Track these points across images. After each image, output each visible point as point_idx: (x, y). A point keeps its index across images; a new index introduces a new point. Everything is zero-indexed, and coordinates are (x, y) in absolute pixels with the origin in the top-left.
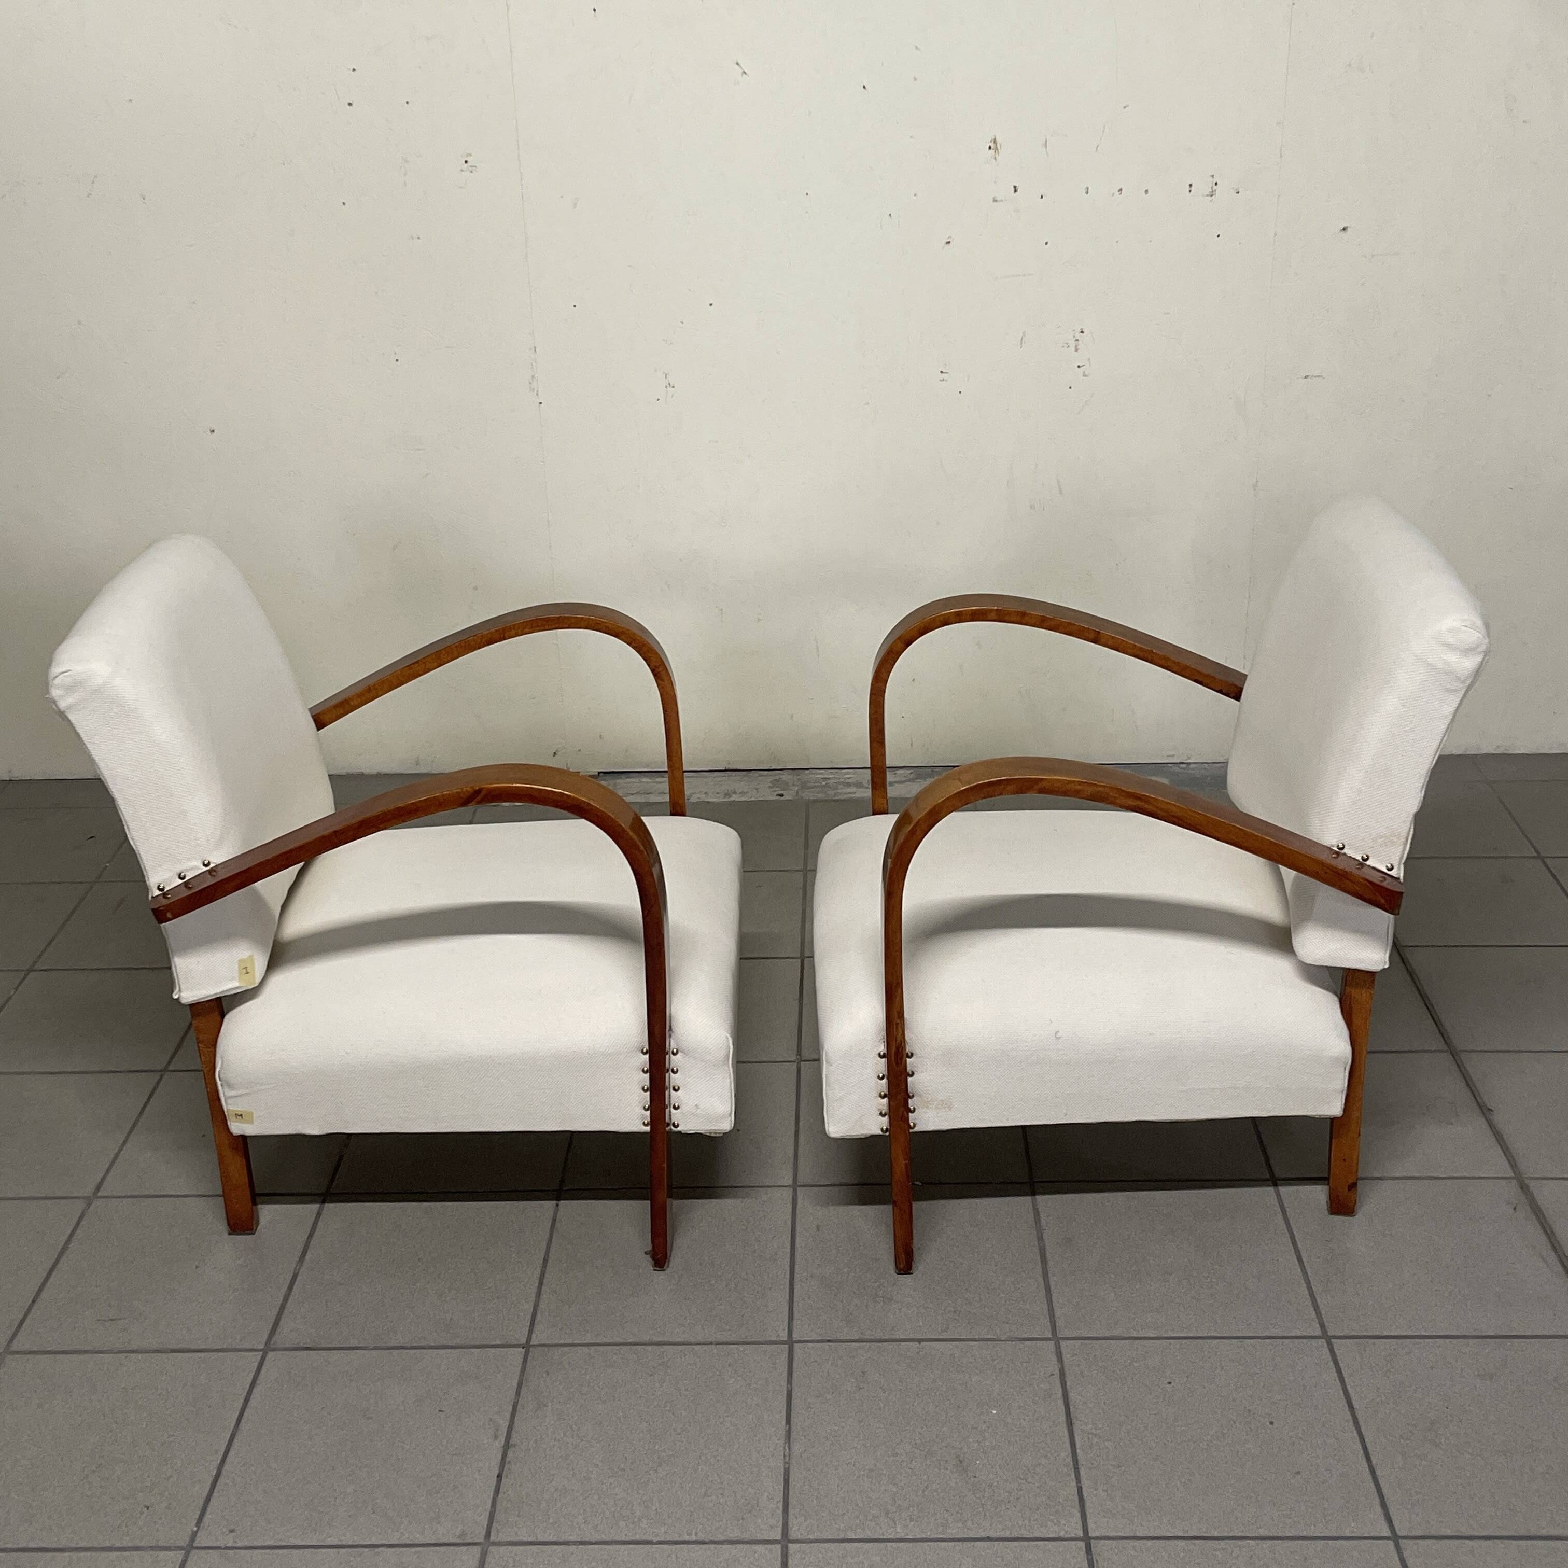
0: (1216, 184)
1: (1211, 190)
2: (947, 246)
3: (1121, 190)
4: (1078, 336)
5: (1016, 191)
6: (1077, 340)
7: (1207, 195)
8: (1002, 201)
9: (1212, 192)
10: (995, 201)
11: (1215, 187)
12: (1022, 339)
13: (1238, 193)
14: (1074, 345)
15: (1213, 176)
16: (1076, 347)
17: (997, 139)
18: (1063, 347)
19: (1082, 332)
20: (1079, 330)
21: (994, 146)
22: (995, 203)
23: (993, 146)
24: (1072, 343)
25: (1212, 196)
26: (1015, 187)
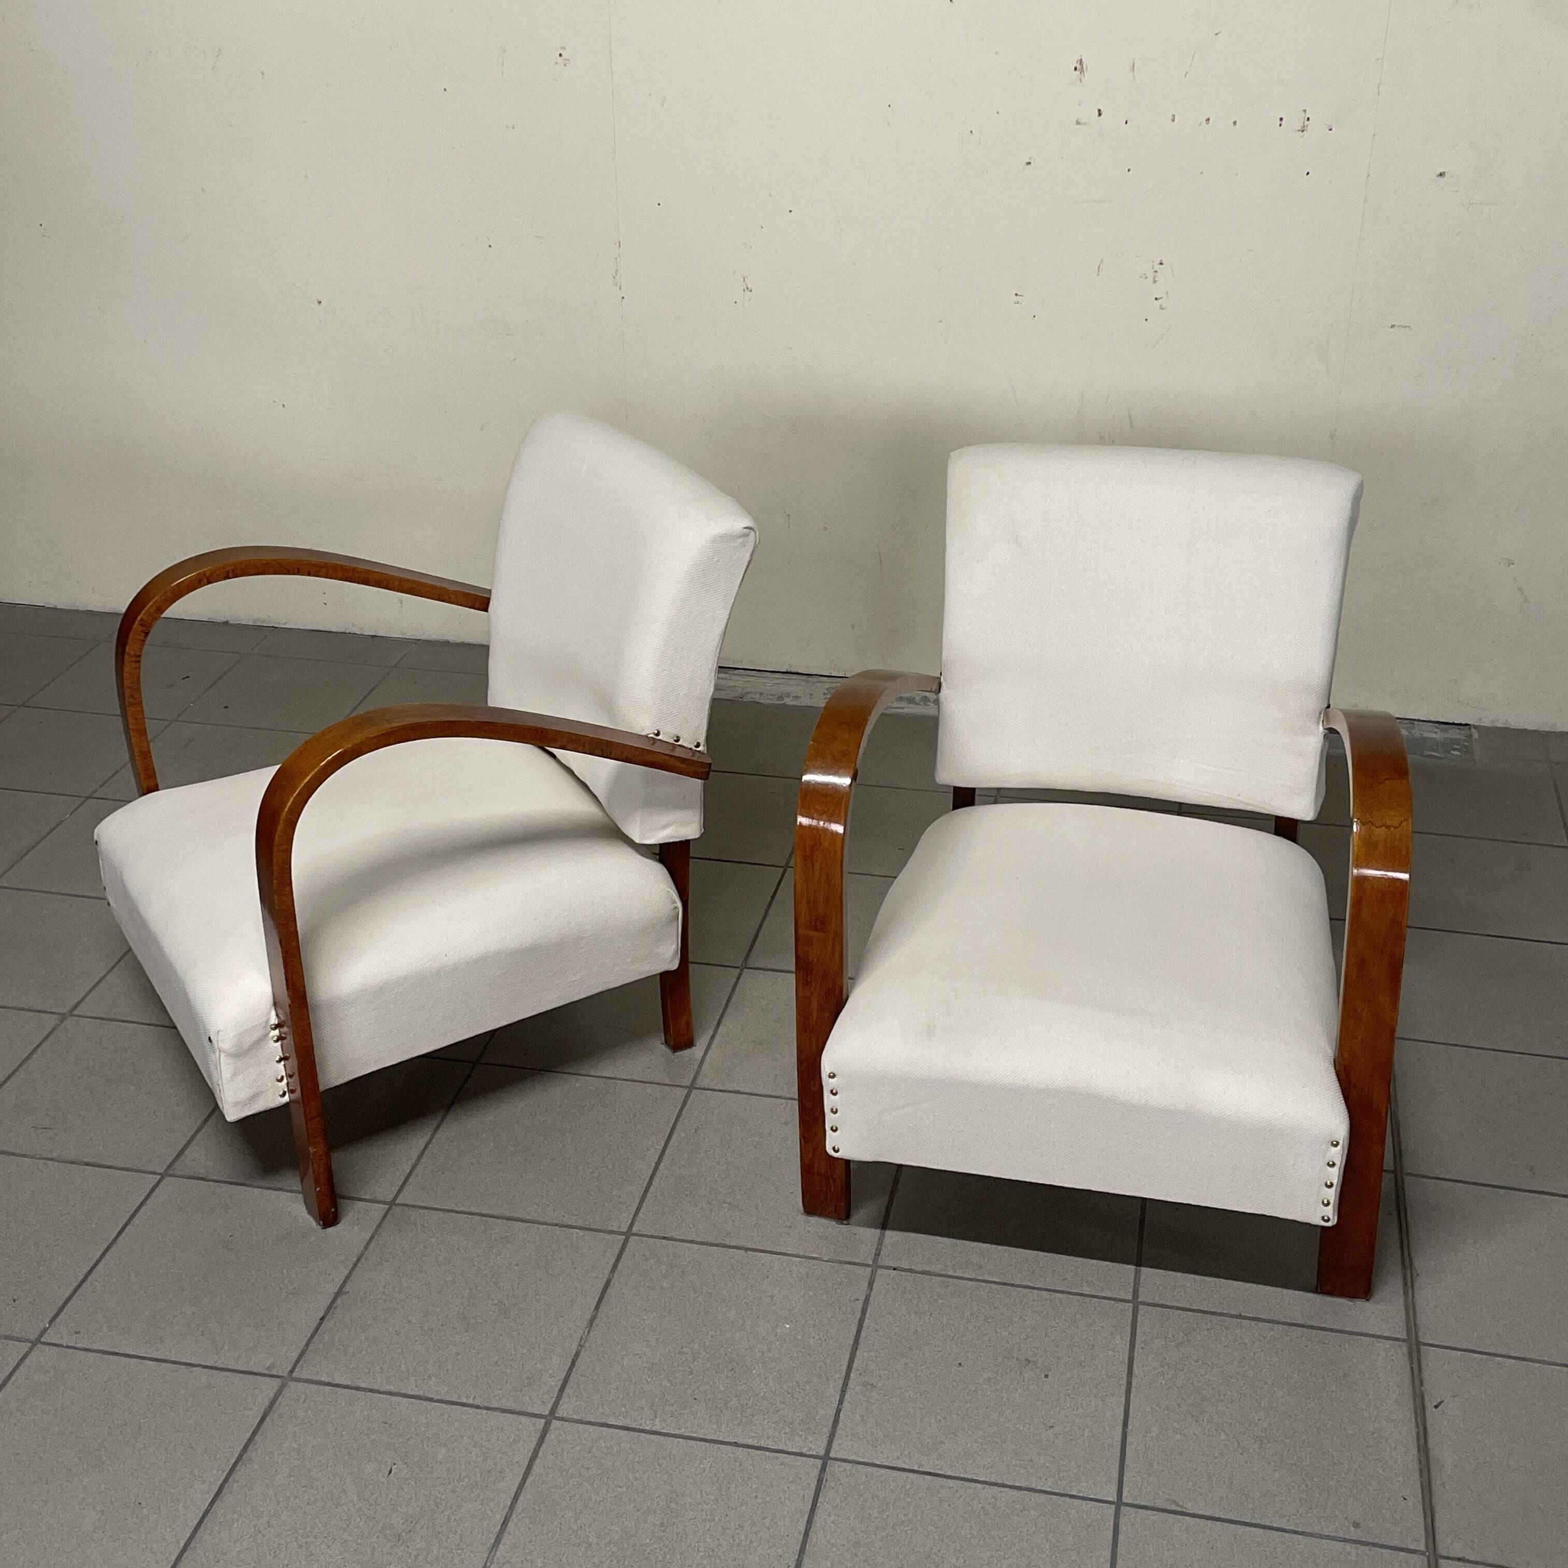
0: (1308, 119)
1: (1302, 124)
2: (1028, 167)
3: (1208, 120)
4: (1157, 267)
5: (1100, 115)
6: (1156, 271)
7: (1299, 131)
8: (1086, 123)
9: (1304, 127)
10: (1078, 123)
11: (1307, 123)
12: (1099, 267)
13: (1331, 130)
14: (1152, 276)
15: (1305, 111)
16: (1154, 277)
17: (1083, 60)
18: (1141, 277)
19: (1161, 264)
20: (1159, 262)
21: (1080, 67)
22: (1079, 126)
23: (1078, 67)
24: (1150, 274)
25: (1303, 131)
26: (1099, 111)
